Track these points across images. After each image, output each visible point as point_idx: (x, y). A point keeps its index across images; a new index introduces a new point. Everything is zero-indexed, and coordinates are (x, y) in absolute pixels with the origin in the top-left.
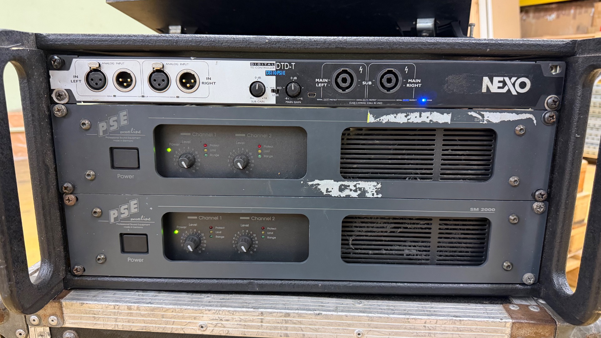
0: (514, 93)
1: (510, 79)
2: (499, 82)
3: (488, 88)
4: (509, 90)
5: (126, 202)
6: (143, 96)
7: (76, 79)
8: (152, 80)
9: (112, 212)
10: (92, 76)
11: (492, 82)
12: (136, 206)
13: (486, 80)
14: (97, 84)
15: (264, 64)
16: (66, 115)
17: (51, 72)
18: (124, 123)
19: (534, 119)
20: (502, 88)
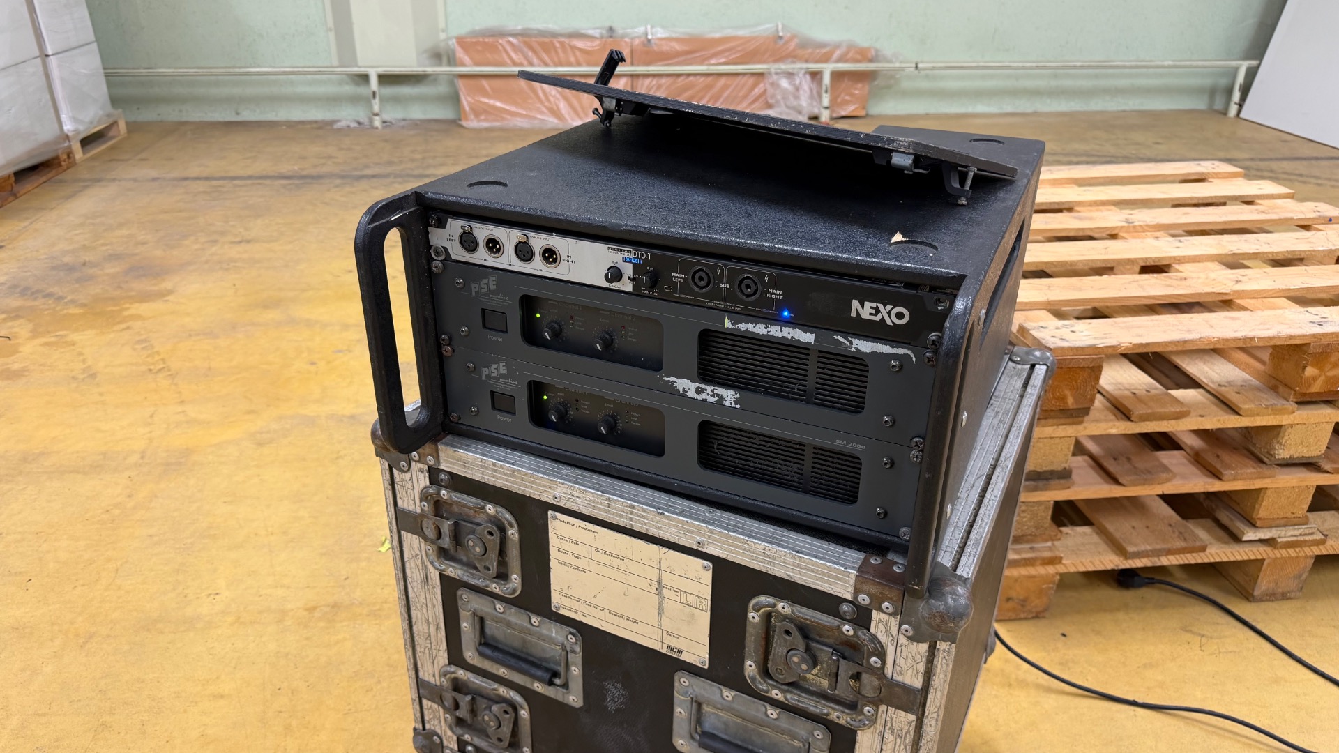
0: (889, 323)
1: (885, 307)
2: (871, 308)
3: (858, 313)
4: (883, 319)
5: (496, 363)
6: (510, 265)
7: (451, 238)
8: (518, 250)
9: (484, 370)
10: (464, 238)
11: (863, 307)
12: (504, 368)
13: (855, 303)
14: (469, 246)
15: (621, 250)
16: (443, 271)
17: (430, 229)
18: (493, 287)
19: (913, 356)
20: (876, 315)
